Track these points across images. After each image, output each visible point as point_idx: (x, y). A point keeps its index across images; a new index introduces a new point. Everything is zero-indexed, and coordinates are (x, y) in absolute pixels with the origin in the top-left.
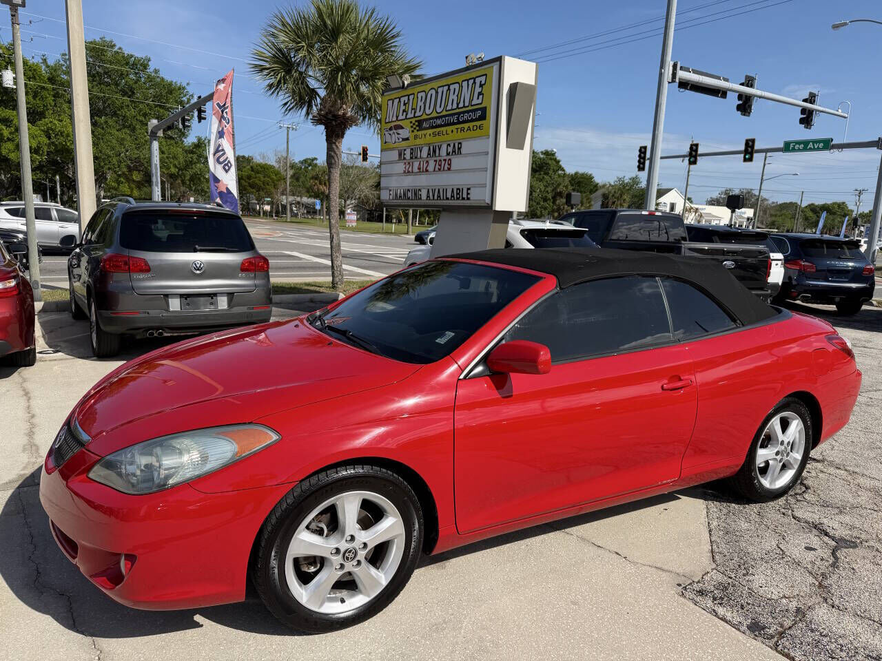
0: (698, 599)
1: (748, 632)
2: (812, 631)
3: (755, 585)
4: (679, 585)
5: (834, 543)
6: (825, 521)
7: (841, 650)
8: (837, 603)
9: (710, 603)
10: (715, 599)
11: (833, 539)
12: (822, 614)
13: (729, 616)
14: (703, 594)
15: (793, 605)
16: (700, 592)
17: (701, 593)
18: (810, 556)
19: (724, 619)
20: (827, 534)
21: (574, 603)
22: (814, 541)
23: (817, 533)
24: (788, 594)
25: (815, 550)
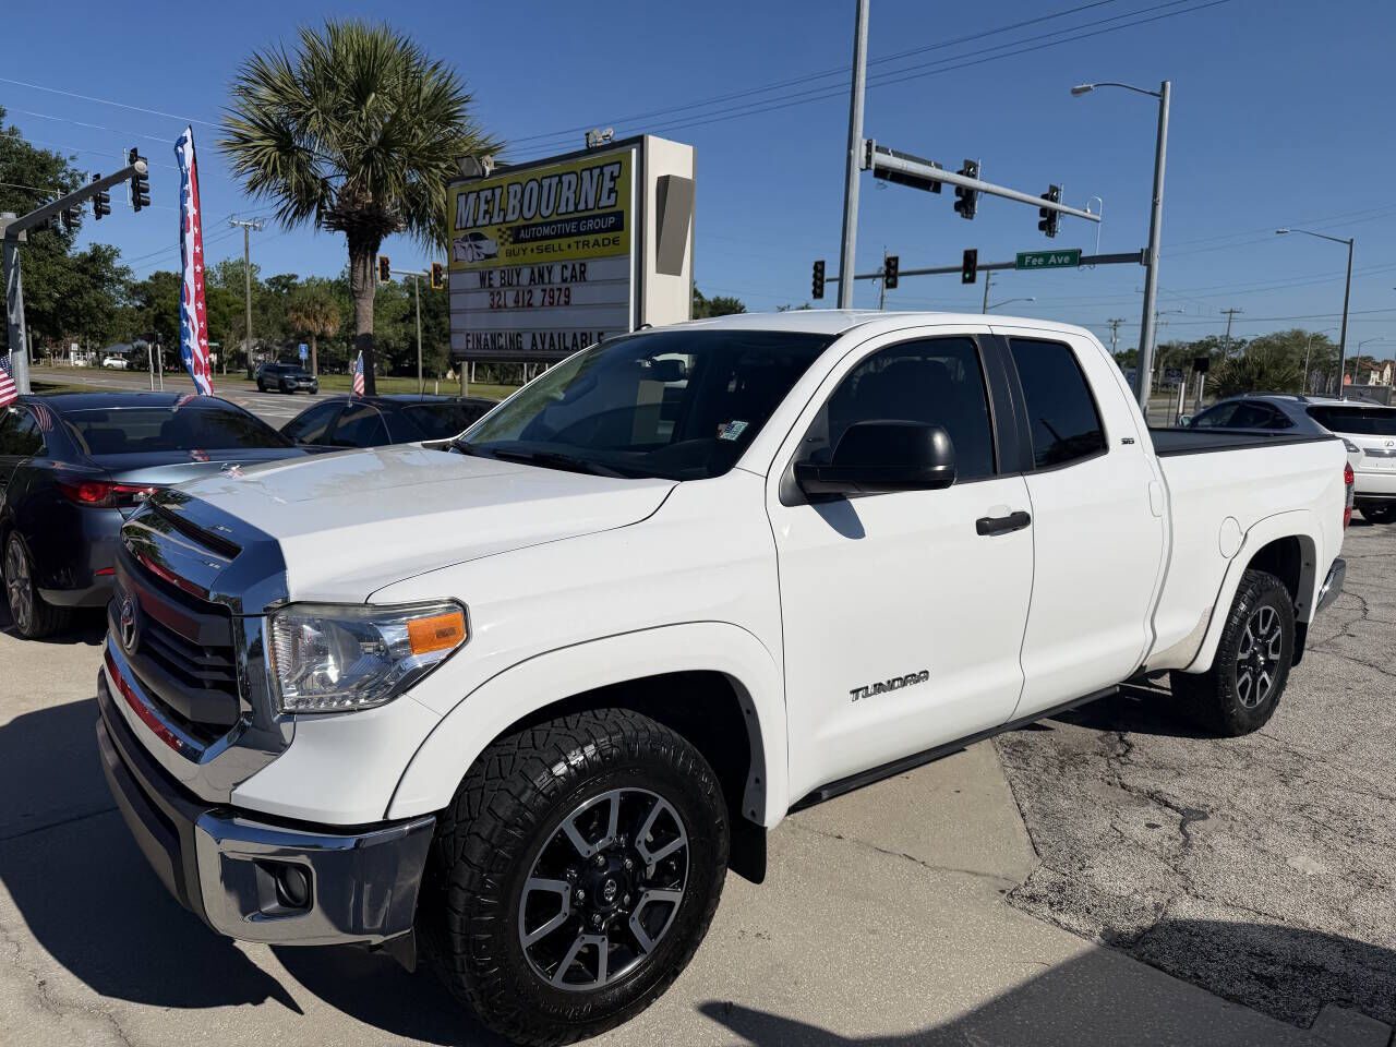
0: (1031, 907)
3: (1097, 880)
4: (1003, 892)
5: (1179, 816)
6: (1162, 788)
7: (1219, 950)
8: (1200, 891)
9: (1047, 911)
10: (1052, 905)
11: (1177, 810)
12: (1186, 908)
13: (1074, 924)
14: (1035, 900)
15: (1149, 901)
16: (1031, 897)
17: (1033, 898)
18: (1155, 835)
19: (1069, 929)
20: (1167, 805)
21: (874, 932)
22: (1154, 813)
23: (1156, 805)
24: (1139, 887)
25: (1158, 826)
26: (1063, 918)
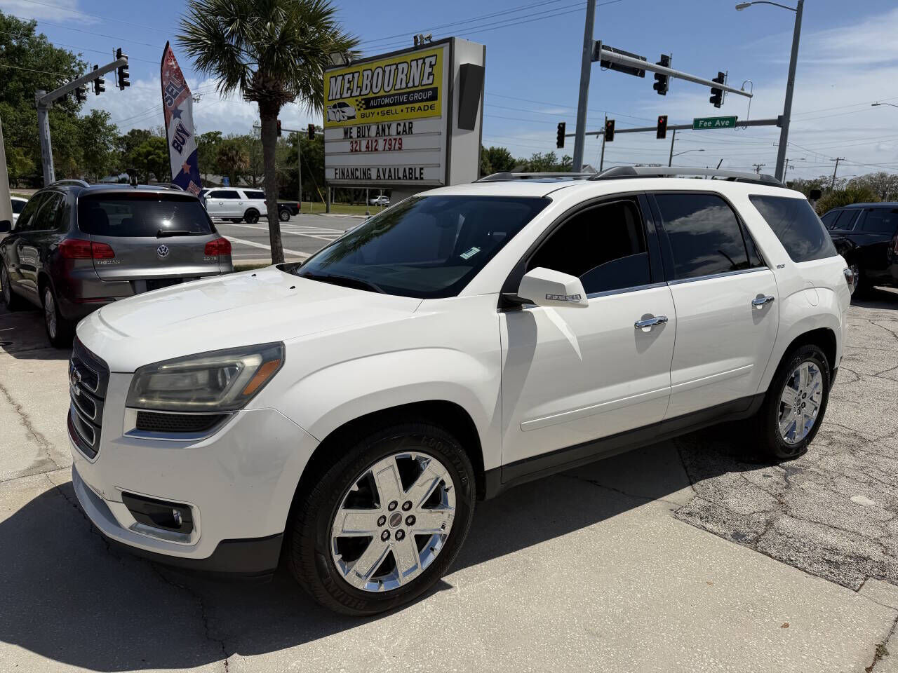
0: (689, 519)
1: (733, 539)
2: (781, 535)
3: (730, 506)
4: (672, 510)
5: (784, 470)
7: (805, 547)
8: (795, 514)
9: (699, 522)
10: (702, 518)
11: (783, 467)
12: (785, 522)
13: (716, 530)
14: (692, 515)
15: (763, 518)
17: (690, 514)
18: (768, 481)
19: (711, 532)
20: (777, 464)
22: (768, 469)
24: (756, 510)
25: (770, 476)
26: (709, 526)
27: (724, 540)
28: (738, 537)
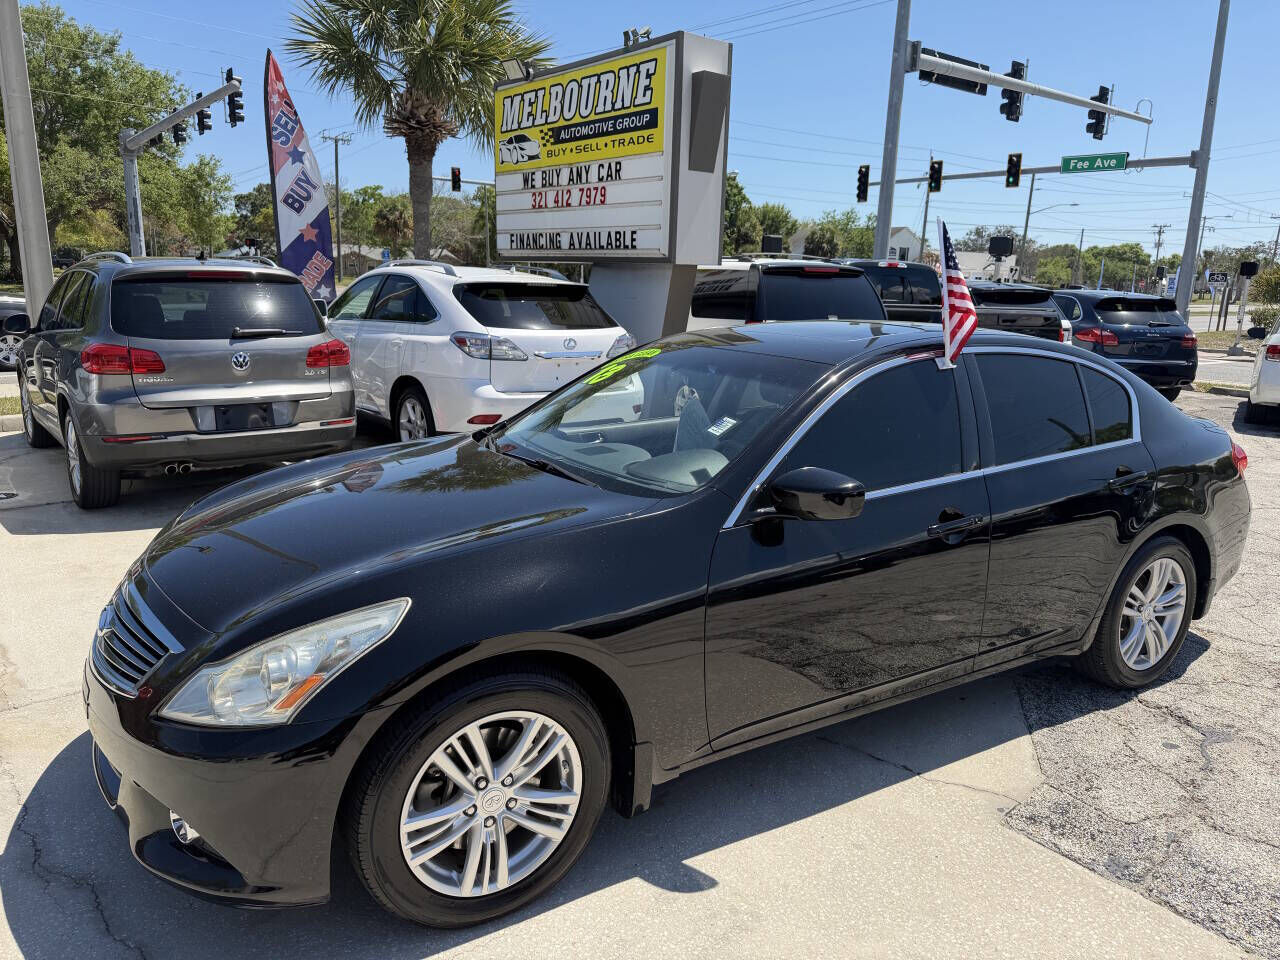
0: (1031, 829)
1: (1107, 873)
2: (1194, 866)
3: (1105, 804)
4: (1001, 810)
5: (1199, 736)
6: (1183, 704)
7: (1238, 892)
8: (1219, 822)
9: (1047, 835)
10: (1053, 827)
11: (1197, 729)
12: (1203, 841)
13: (1077, 853)
14: (1035, 821)
15: (1162, 830)
16: (1031, 818)
17: (1032, 819)
18: (1173, 755)
19: (1071, 857)
20: (1188, 723)
21: (859, 847)
22: (1173, 732)
23: (1175, 723)
24: (1150, 813)
25: (1176, 747)
26: (1065, 844)
27: (1092, 874)
28: (1119, 870)
